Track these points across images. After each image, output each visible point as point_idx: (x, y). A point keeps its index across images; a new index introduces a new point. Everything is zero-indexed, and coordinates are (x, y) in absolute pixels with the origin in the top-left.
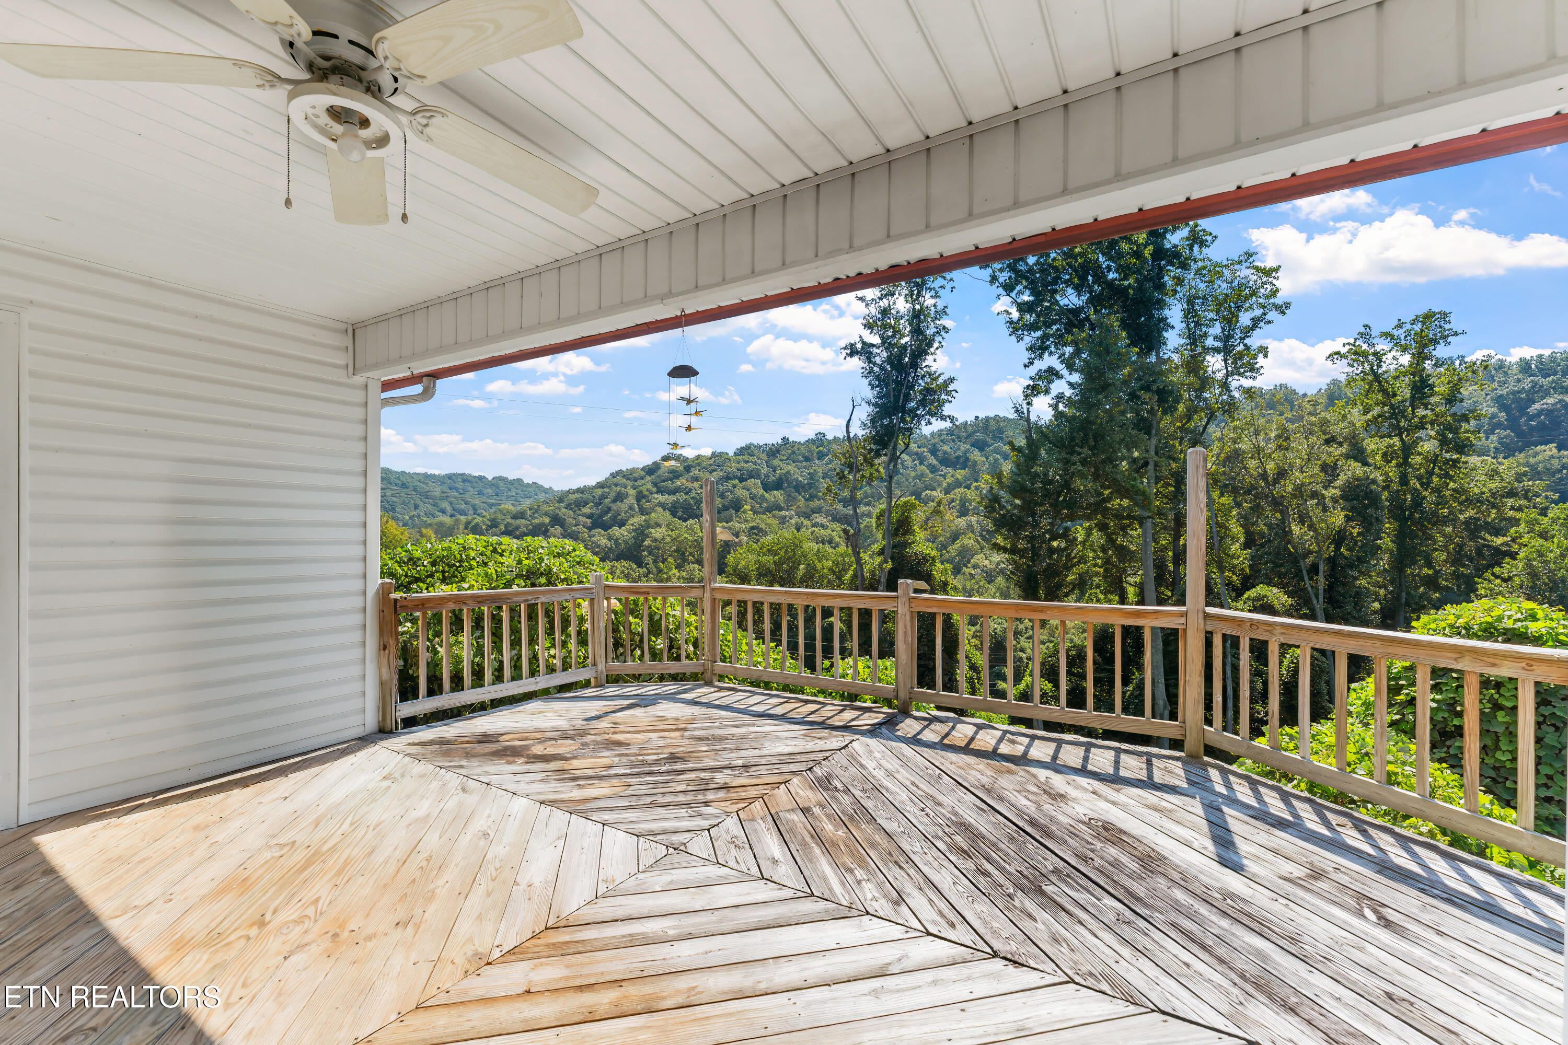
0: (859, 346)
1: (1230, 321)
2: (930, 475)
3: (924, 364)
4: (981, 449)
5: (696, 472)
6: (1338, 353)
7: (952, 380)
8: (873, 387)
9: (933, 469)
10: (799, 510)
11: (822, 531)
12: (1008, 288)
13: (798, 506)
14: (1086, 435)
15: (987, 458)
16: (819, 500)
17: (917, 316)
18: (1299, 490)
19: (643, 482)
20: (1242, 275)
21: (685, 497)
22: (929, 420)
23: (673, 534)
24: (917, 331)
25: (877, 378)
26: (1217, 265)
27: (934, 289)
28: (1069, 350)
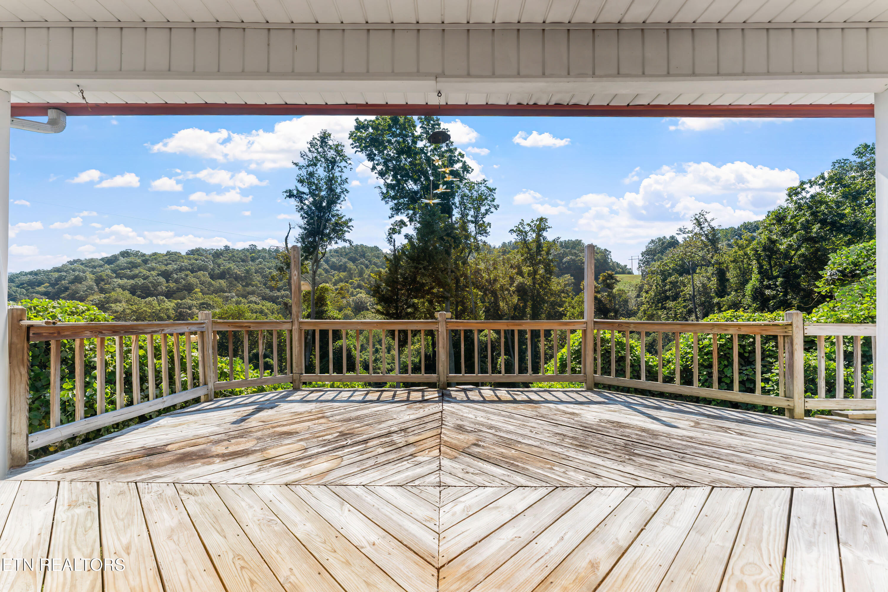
0: (295, 192)
1: (477, 209)
2: (325, 275)
3: (335, 209)
4: (354, 262)
5: (154, 264)
6: (513, 230)
7: (350, 220)
8: (303, 218)
9: (326, 271)
10: (238, 292)
11: (256, 306)
12: (382, 174)
13: (238, 290)
14: (425, 255)
15: (357, 267)
16: (253, 287)
17: (331, 180)
18: (502, 288)
19: (102, 269)
20: (482, 190)
21: (143, 281)
22: (336, 241)
23: (134, 308)
24: (331, 190)
25: (306, 213)
26: (473, 183)
27: (341, 167)
28: (411, 212)
